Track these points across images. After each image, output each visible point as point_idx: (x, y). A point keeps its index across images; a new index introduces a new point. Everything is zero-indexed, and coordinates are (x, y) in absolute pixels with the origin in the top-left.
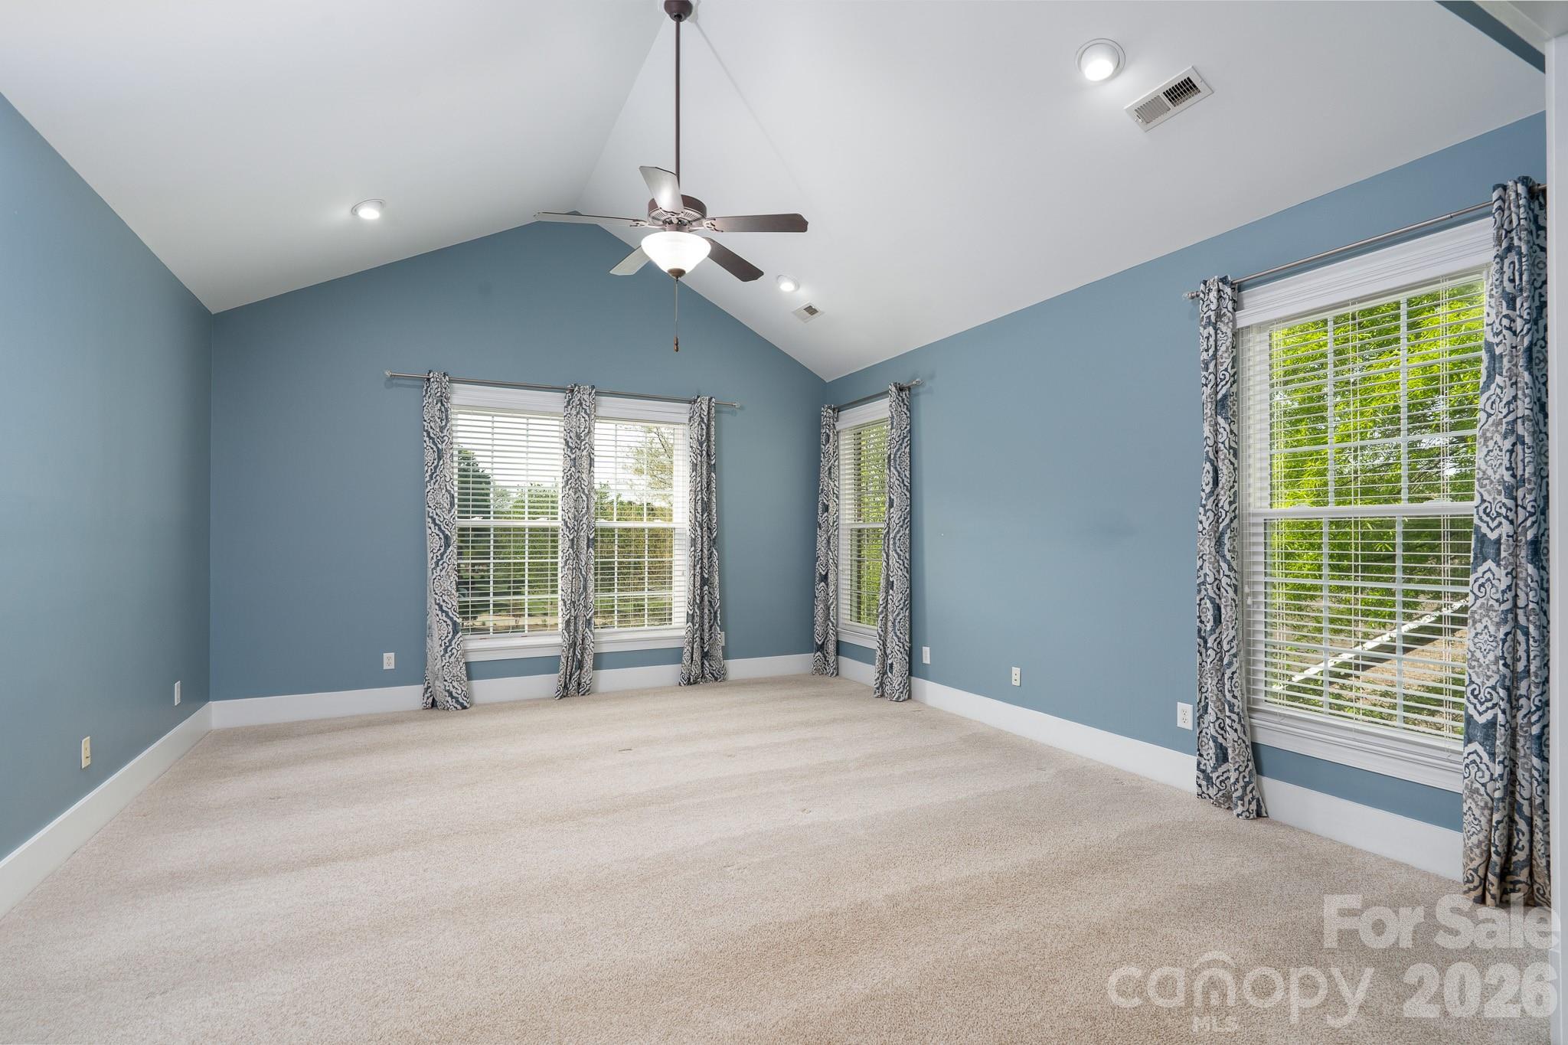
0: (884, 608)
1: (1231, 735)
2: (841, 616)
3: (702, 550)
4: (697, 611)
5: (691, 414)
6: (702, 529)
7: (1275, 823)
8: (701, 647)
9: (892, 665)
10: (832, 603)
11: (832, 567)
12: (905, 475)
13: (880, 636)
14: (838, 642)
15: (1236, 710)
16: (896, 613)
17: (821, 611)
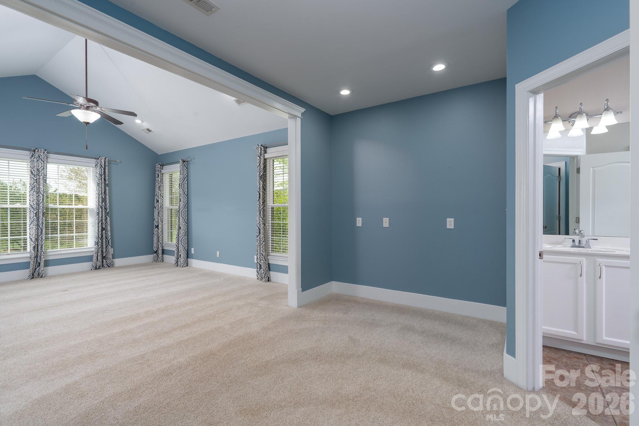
0: (178, 236)
1: (262, 262)
2: (164, 240)
3: (102, 217)
4: (99, 240)
5: (97, 164)
6: (102, 209)
7: (273, 282)
8: (102, 255)
9: (180, 255)
10: (160, 235)
11: (160, 223)
12: (185, 191)
13: (176, 245)
14: (163, 250)
15: (263, 255)
16: (182, 237)
17: (156, 239)
